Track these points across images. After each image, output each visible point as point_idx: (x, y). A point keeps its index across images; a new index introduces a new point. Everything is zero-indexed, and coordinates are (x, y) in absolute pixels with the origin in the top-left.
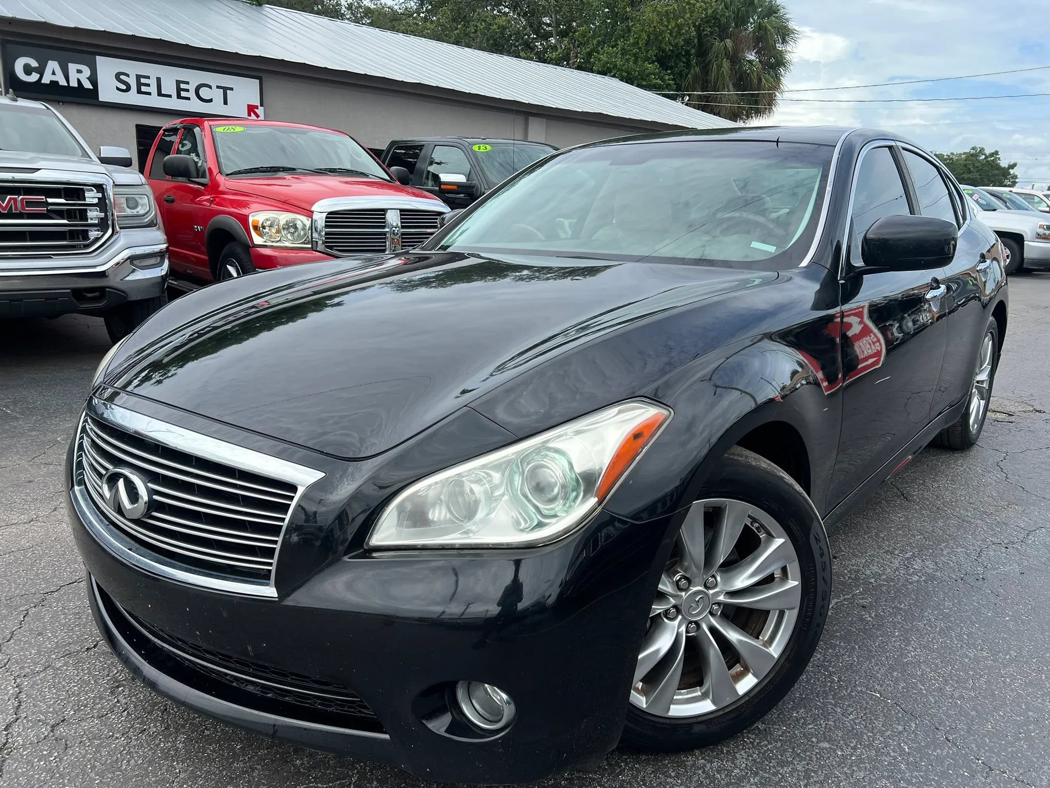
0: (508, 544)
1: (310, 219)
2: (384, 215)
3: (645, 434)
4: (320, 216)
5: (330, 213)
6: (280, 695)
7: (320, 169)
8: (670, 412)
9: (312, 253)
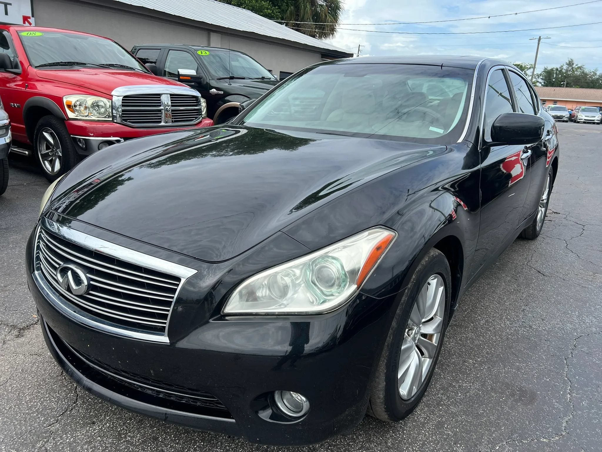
0: (306, 312)
1: (111, 101)
2: (160, 98)
3: (383, 247)
4: (117, 99)
5: (125, 97)
6: (168, 396)
7: (103, 65)
8: (396, 233)
9: (113, 124)
